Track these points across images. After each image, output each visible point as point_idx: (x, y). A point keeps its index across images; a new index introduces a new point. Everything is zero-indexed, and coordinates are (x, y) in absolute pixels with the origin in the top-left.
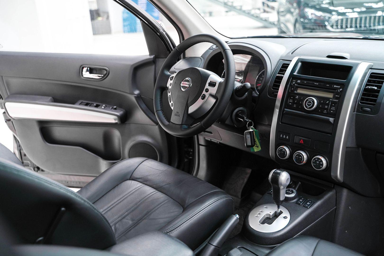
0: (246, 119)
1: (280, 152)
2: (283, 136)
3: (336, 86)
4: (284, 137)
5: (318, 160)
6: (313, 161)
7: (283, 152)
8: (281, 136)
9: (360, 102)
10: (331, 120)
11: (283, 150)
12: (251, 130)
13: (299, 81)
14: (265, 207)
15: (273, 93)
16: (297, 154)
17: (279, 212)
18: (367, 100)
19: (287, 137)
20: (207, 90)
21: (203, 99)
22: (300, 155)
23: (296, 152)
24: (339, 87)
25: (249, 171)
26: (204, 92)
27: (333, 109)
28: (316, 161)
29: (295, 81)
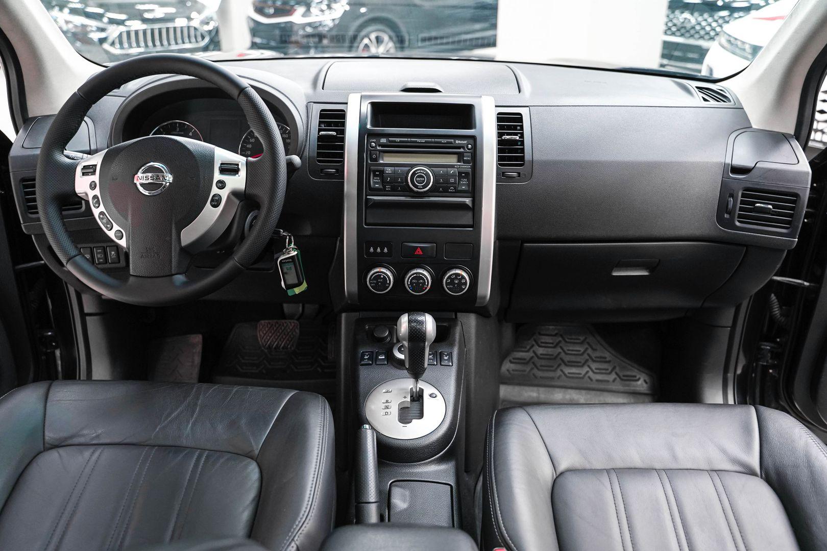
0: (283, 232)
1: (375, 282)
2: (375, 249)
3: (459, 142)
4: (379, 250)
5: (456, 278)
6: (447, 280)
7: (381, 280)
8: (372, 250)
9: (500, 164)
10: (468, 201)
11: (382, 277)
12: (293, 252)
13: (383, 140)
14: (384, 391)
15: (322, 170)
16: (413, 276)
17: (418, 390)
18: (510, 159)
19: (386, 250)
20: (221, 184)
21: (215, 206)
22: (418, 277)
23: (410, 274)
24: (465, 142)
25: (197, 339)
26: (215, 190)
27: (465, 182)
28: (452, 280)
29: (375, 140)
